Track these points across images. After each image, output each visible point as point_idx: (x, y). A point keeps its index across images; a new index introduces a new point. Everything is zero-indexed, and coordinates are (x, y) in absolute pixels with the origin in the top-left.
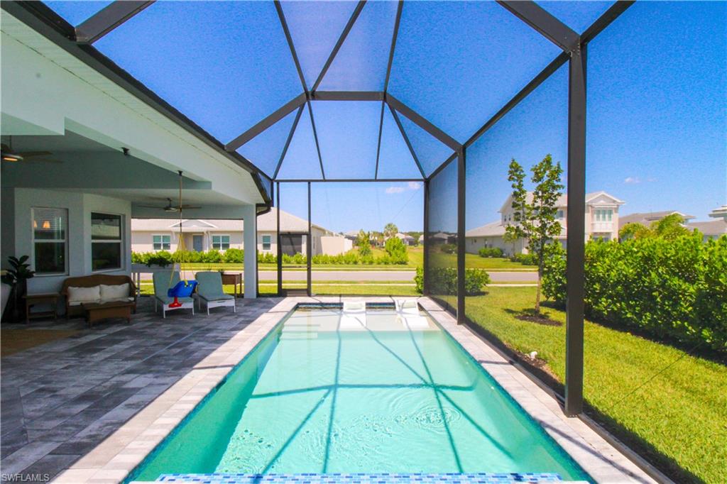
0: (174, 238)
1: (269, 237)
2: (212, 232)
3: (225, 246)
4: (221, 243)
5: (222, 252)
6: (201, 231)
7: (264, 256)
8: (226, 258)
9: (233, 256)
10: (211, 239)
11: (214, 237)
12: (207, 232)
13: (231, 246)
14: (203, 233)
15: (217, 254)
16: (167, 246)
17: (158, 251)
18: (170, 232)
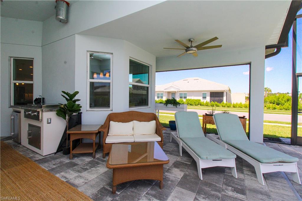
0: (164, 94)
1: (206, 93)
2: (179, 91)
3: (185, 97)
4: (183, 96)
5: (184, 100)
6: (175, 91)
7: (205, 102)
8: (186, 103)
9: (189, 102)
10: (179, 94)
11: (180, 94)
12: (177, 92)
13: (188, 98)
14: (176, 92)
15: (182, 101)
16: (162, 97)
17: (159, 99)
18: (163, 92)
